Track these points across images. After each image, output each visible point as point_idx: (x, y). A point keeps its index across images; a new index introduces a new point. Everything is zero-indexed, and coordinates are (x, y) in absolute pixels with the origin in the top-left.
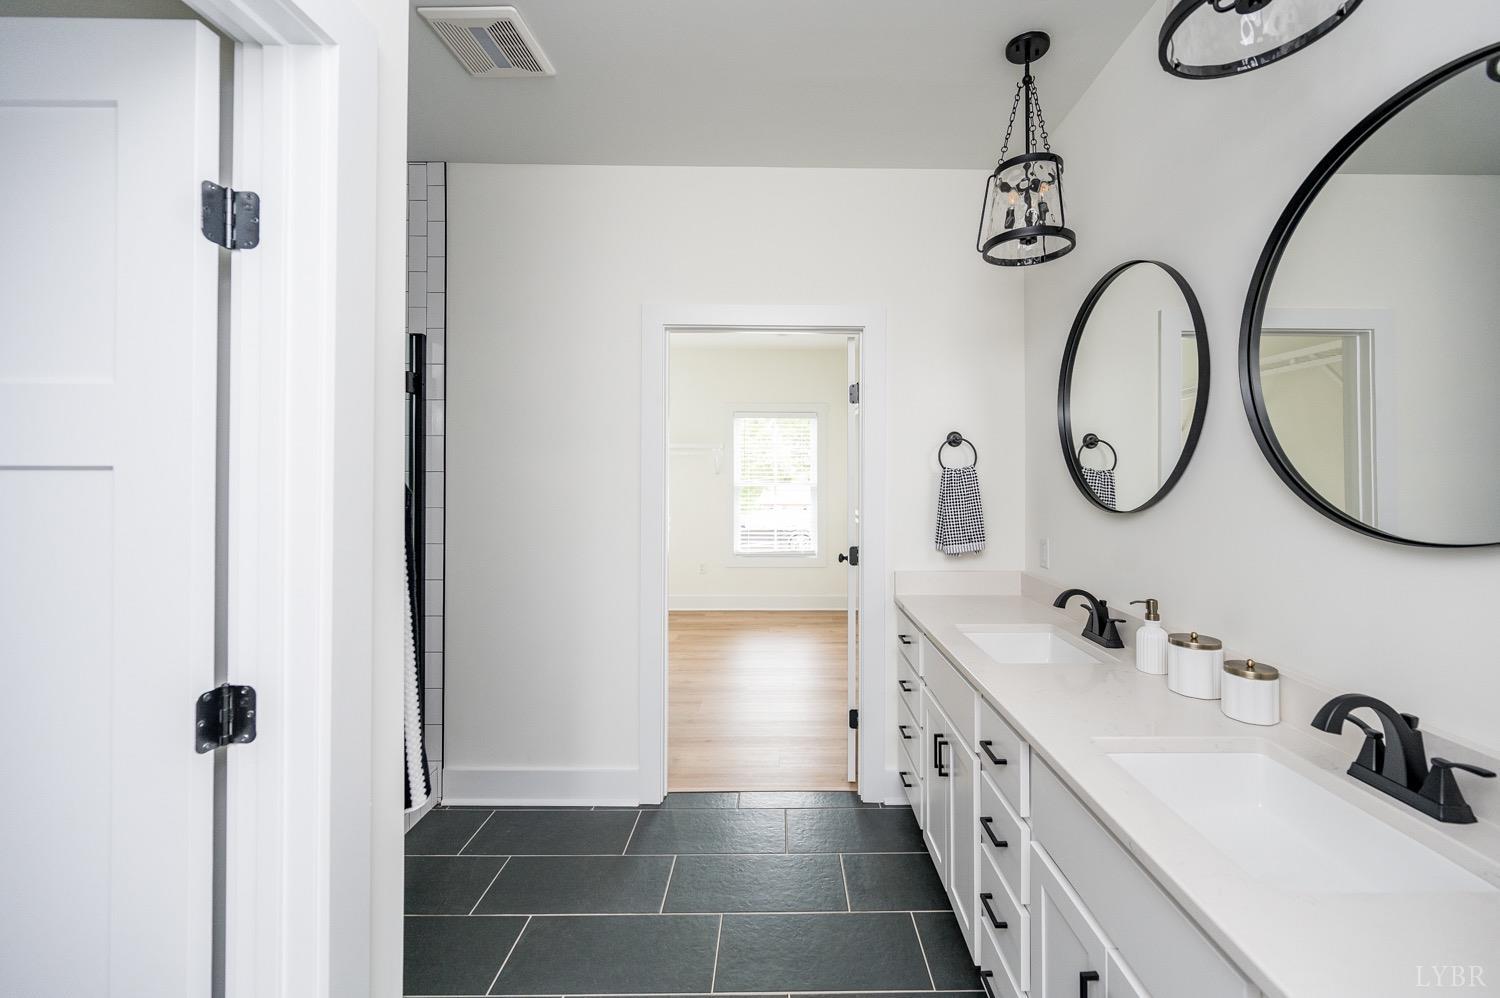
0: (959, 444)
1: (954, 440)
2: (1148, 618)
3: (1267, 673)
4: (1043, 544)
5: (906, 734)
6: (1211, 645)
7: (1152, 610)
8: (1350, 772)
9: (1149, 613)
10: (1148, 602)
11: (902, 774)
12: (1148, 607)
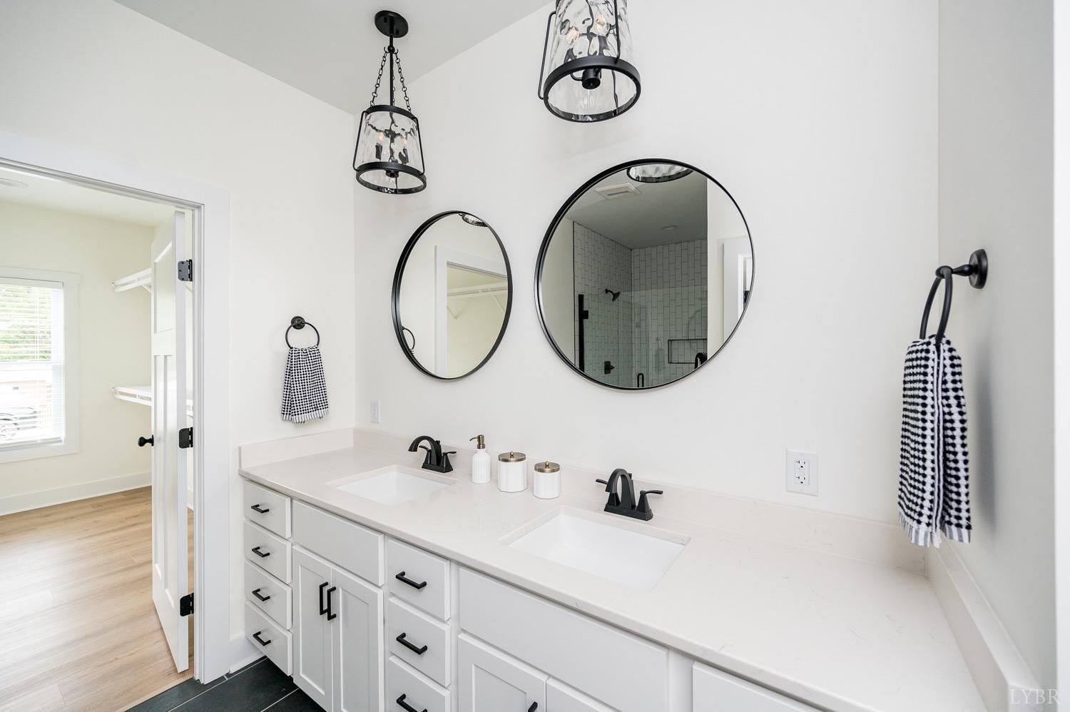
0: (302, 327)
1: (298, 323)
2: (479, 448)
3: (555, 468)
4: (374, 406)
5: (264, 597)
6: (521, 458)
7: (481, 442)
8: (606, 510)
9: (479, 444)
10: (479, 437)
11: (256, 636)
12: (479, 441)
